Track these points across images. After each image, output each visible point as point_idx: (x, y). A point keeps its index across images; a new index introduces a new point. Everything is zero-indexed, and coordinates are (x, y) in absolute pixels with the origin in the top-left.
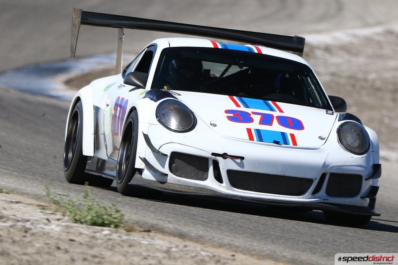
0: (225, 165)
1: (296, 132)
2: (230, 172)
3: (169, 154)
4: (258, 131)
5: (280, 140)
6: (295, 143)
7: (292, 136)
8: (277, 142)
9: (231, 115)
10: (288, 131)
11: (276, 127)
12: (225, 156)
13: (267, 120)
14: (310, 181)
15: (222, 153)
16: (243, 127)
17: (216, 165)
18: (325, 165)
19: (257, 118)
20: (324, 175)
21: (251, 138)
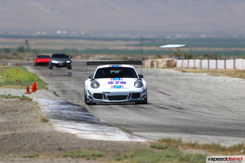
0: (106, 95)
1: (124, 85)
2: (107, 96)
3: (93, 94)
4: (114, 86)
5: (119, 87)
6: (123, 87)
7: (123, 86)
8: (118, 88)
9: (109, 83)
10: (122, 85)
11: (119, 84)
12: (106, 93)
13: (117, 83)
14: (127, 96)
15: (105, 92)
16: (111, 85)
17: (104, 95)
18: (130, 92)
19: (114, 83)
20: (130, 94)
21: (112, 87)
